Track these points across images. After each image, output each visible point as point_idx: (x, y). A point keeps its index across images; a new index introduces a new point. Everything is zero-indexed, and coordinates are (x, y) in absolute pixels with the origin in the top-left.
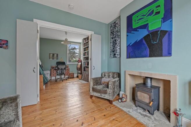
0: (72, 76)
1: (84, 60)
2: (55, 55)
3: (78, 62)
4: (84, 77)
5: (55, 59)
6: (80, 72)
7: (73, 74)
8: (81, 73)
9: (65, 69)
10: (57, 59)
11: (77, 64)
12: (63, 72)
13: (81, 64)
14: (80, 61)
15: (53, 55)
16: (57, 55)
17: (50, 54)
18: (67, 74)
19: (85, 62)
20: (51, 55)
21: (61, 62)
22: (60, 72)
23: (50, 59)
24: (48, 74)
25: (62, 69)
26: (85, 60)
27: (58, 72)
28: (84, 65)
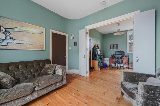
0: (131, 66)
2: (115, 46)
10: (116, 49)
12: (119, 61)
15: (114, 45)
16: (117, 45)
17: (111, 45)
20: (112, 46)
21: (121, 51)
22: (116, 61)
23: (111, 49)
24: (107, 61)
25: (118, 58)
27: (115, 60)
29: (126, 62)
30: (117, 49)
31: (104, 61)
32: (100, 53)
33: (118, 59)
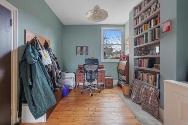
0: (109, 83)
1: (135, 55)
2: (84, 49)
3: (121, 60)
4: (138, 94)
5: (84, 55)
6: (124, 78)
7: (112, 80)
8: (127, 82)
9: (96, 71)
11: (119, 63)
12: (93, 77)
13: (128, 64)
14: (124, 58)
15: (82, 48)
16: (87, 48)
17: (77, 47)
18: (101, 80)
19: (138, 58)
20: (79, 48)
21: (93, 58)
22: (89, 77)
23: (78, 55)
24: (71, 78)
25: (91, 72)
26: (138, 55)
27: (85, 76)
28: (135, 65)
29: (101, 77)
30: (87, 54)
31: (64, 79)
32: (50, 63)
33: (91, 74)
